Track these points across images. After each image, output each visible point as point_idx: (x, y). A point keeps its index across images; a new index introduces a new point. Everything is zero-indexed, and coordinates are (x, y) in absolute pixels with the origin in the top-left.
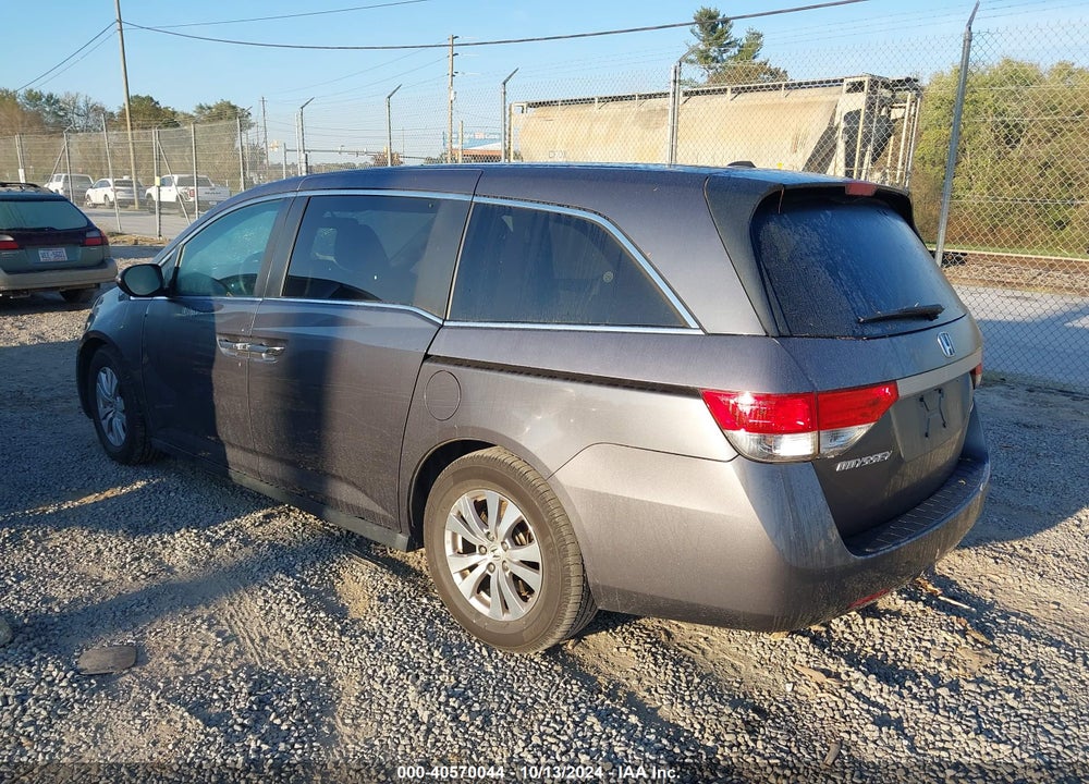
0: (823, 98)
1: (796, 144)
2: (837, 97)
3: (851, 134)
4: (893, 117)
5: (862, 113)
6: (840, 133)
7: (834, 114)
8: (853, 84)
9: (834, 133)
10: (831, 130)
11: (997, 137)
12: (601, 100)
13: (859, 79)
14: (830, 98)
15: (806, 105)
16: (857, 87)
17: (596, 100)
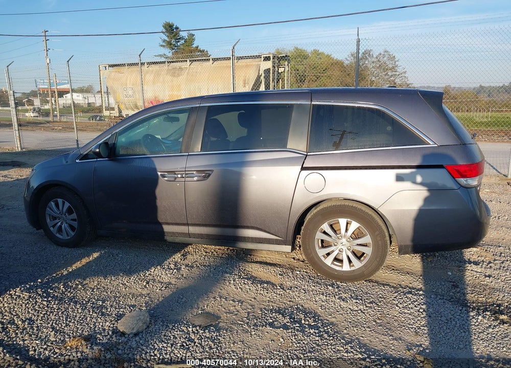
0: (254, 63)
1: (245, 84)
2: (259, 63)
3: (267, 78)
4: (280, 71)
5: (271, 70)
6: (262, 78)
7: (259, 70)
8: (266, 57)
9: (260, 78)
10: (259, 77)
11: (296, 80)
12: (148, 63)
13: (267, 56)
14: (257, 63)
15: (247, 66)
16: (267, 59)
17: (146, 64)
